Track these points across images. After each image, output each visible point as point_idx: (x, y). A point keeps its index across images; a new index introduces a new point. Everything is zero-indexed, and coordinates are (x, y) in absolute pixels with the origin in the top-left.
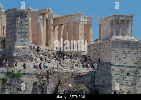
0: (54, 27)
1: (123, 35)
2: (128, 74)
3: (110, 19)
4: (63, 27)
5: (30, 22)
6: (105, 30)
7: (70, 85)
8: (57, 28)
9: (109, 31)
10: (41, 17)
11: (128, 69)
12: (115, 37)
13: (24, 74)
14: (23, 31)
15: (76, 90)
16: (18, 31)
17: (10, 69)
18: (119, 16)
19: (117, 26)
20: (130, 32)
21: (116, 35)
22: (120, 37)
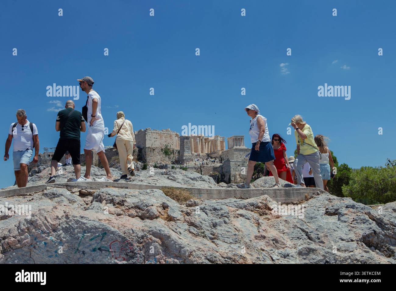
0: (205, 143)
1: (240, 146)
2: (239, 166)
3: (233, 138)
4: (210, 143)
5: (193, 142)
6: (231, 143)
7: (211, 172)
8: (207, 143)
9: (233, 144)
10: (198, 138)
11: (239, 163)
12: (235, 147)
13: (189, 168)
14: (188, 146)
15: (214, 175)
16: (185, 146)
17: (182, 166)
18: (237, 136)
19: (236, 141)
20: (243, 144)
21: (236, 146)
22: (238, 147)
